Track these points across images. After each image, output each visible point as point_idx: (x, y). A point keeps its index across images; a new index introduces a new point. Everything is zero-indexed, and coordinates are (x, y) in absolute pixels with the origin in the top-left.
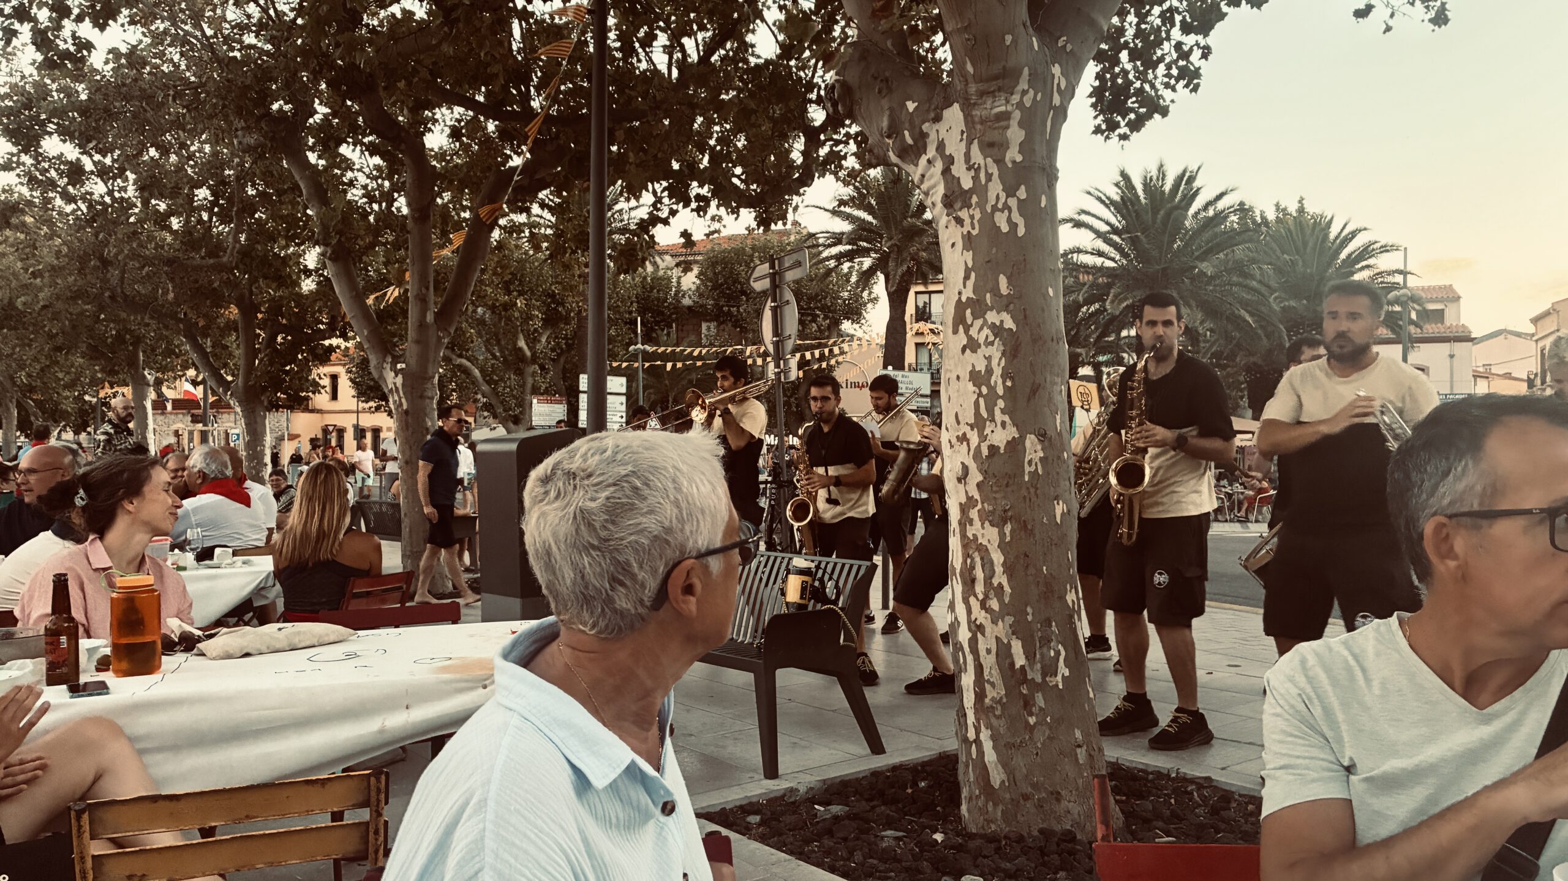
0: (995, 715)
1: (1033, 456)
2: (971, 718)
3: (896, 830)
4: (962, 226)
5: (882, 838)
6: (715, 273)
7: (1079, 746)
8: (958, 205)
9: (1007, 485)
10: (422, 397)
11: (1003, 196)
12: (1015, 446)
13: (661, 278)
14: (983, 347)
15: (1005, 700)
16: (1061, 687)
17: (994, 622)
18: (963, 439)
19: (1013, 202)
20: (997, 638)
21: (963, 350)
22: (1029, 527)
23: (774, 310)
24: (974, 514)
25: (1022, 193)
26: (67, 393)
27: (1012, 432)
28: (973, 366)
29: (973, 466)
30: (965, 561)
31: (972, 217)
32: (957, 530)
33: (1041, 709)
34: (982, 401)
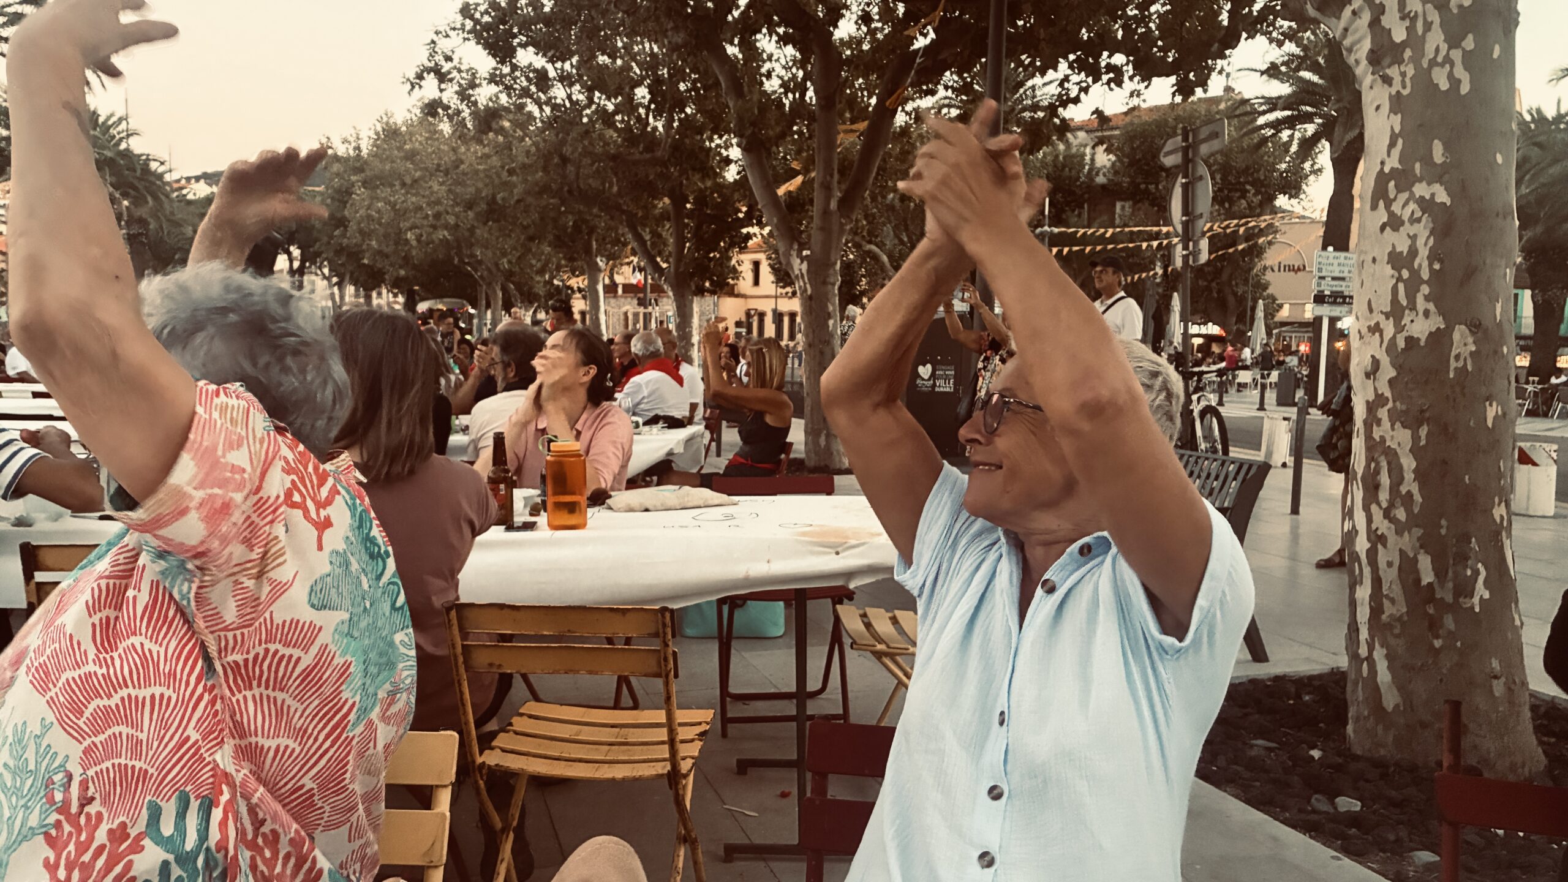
0: (1392, 634)
1: (1461, 350)
2: (1364, 634)
3: (1268, 740)
4: (1390, 85)
5: (1252, 746)
6: (1133, 148)
7: (1496, 677)
8: (1386, 61)
9: (1426, 382)
10: (825, 283)
11: (1444, 47)
12: (1439, 339)
13: (1073, 156)
14: (1407, 224)
15: (1405, 618)
16: (1477, 610)
17: (1399, 533)
18: (1376, 329)
19: (1456, 55)
20: (1400, 550)
21: (1383, 228)
22: (1451, 430)
23: (1185, 187)
24: (1383, 413)
25: (1469, 43)
26: (538, 278)
27: (1436, 322)
28: (1394, 246)
29: (1385, 361)
30: (1368, 466)
31: (1403, 75)
32: (1362, 431)
33: (1450, 632)
34: (1401, 286)
